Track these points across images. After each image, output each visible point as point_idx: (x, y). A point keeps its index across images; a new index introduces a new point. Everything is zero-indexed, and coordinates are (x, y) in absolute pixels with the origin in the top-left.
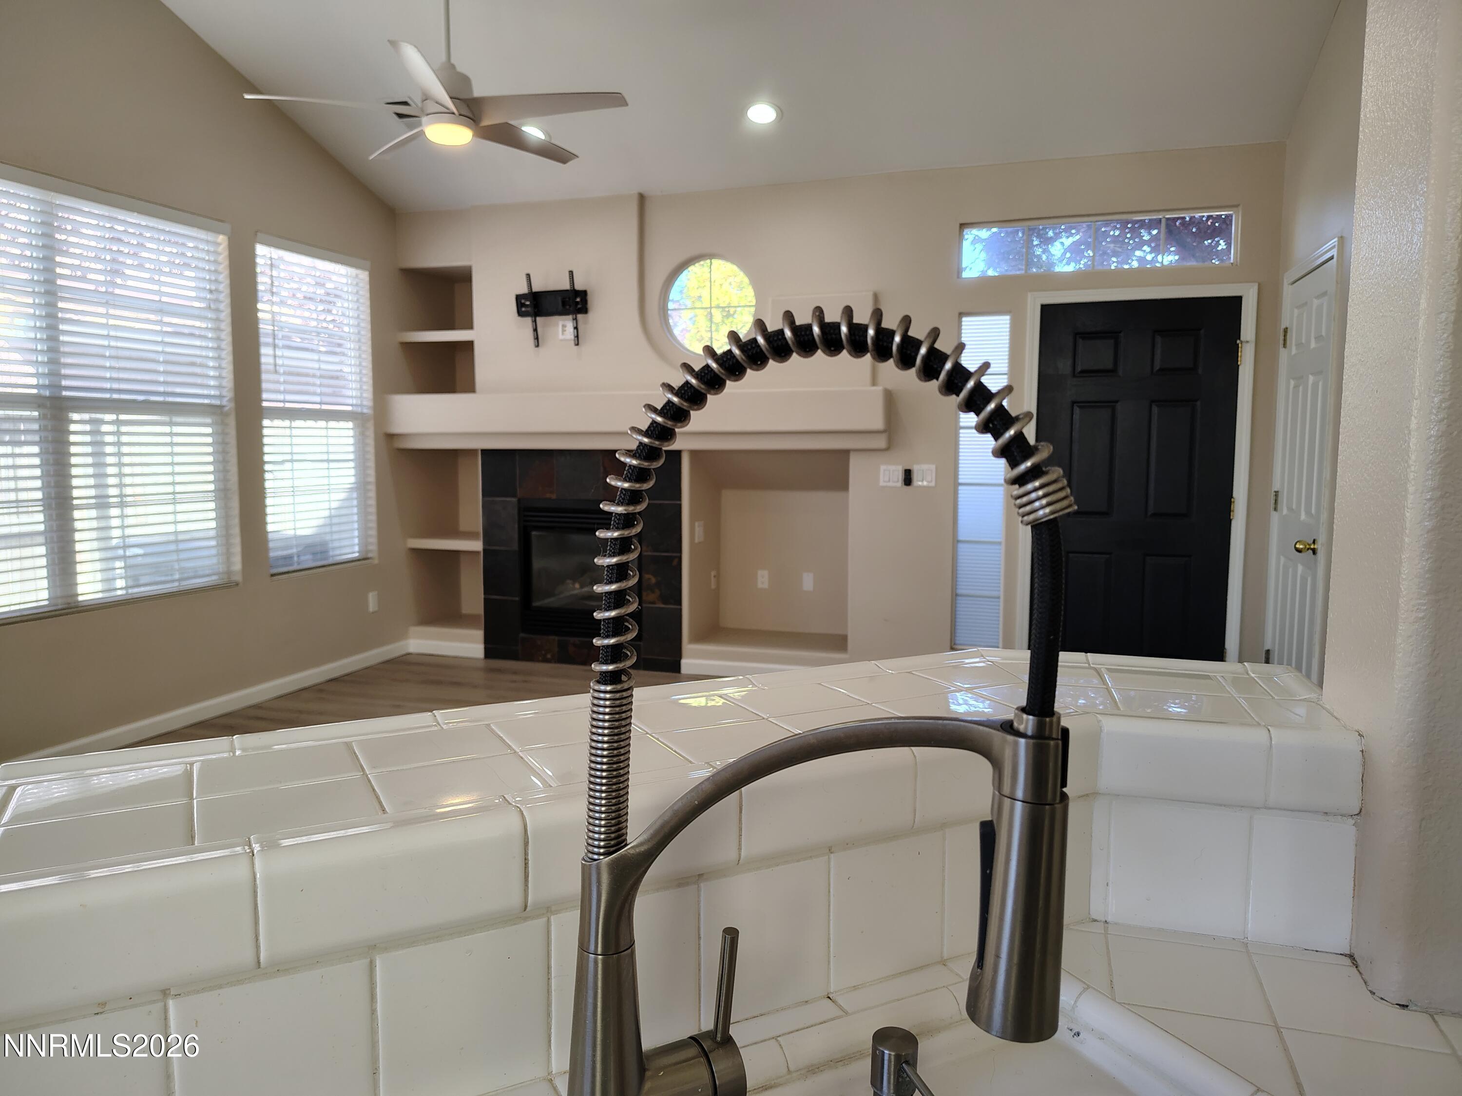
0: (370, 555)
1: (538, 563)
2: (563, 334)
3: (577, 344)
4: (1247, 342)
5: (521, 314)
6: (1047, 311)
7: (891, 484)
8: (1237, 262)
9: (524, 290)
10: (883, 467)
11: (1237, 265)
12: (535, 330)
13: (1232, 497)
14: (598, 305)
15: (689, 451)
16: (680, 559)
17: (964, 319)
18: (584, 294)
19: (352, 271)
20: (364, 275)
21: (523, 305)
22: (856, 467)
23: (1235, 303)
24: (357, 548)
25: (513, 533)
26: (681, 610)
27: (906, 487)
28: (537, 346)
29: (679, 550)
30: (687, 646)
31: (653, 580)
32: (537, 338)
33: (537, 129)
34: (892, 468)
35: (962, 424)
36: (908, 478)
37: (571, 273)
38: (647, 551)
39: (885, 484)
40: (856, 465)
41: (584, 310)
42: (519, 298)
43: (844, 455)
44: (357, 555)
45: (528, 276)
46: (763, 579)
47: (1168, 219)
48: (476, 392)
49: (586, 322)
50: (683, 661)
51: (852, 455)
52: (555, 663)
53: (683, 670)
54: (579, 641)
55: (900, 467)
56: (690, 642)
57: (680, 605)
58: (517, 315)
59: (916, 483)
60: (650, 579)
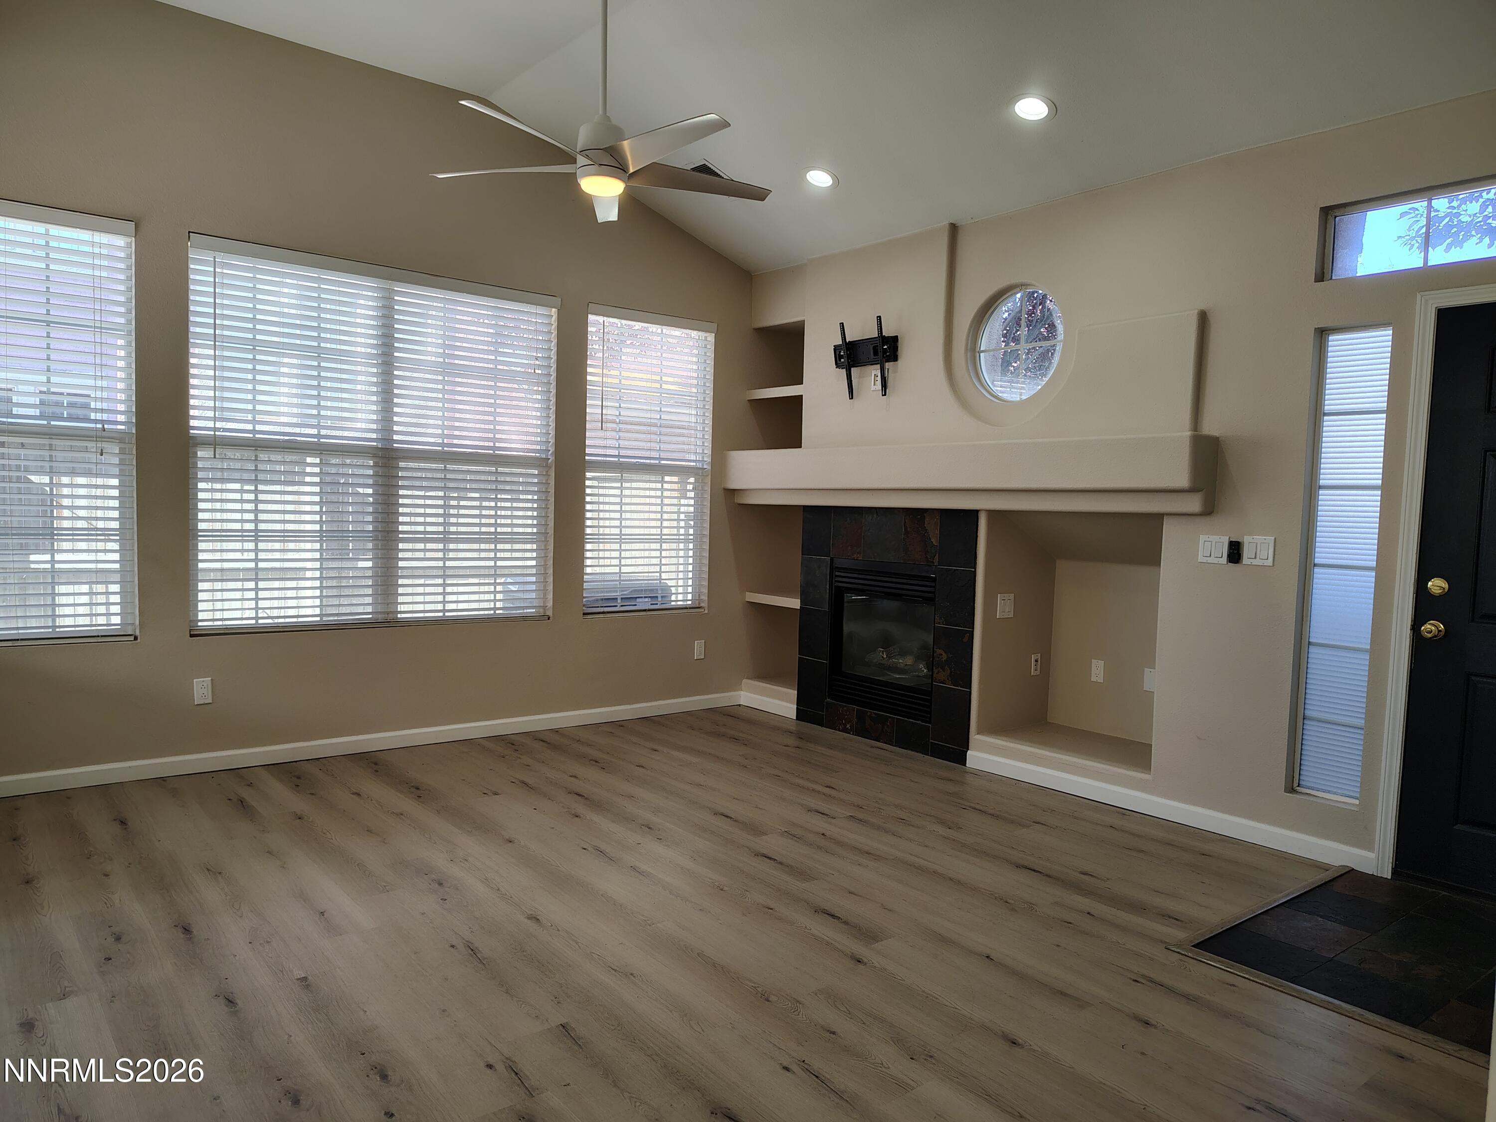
0: (702, 605)
1: (848, 627)
2: (874, 385)
3: (884, 395)
5: (838, 365)
6: (1446, 317)
7: (1212, 560)
9: (840, 341)
10: (1202, 538)
12: (850, 382)
14: (906, 351)
15: (987, 510)
16: (972, 634)
17: (1331, 336)
18: (893, 340)
19: (702, 334)
20: (711, 337)
21: (841, 357)
22: (1171, 536)
24: (690, 597)
25: (824, 593)
26: (970, 693)
27: (1231, 564)
28: (851, 397)
29: (972, 624)
30: (975, 737)
31: (945, 657)
32: (851, 390)
34: (1214, 538)
35: (1322, 482)
36: (1235, 553)
37: (880, 320)
38: (939, 623)
39: (1205, 560)
40: (1171, 533)
41: (893, 356)
42: (836, 349)
43: (1158, 518)
44: (690, 603)
45: (842, 325)
46: (1098, 671)
48: (801, 447)
49: (895, 372)
50: (969, 752)
51: (1166, 520)
52: (853, 734)
53: (969, 763)
54: (875, 714)
55: (1228, 537)
56: (979, 732)
57: (970, 688)
58: (835, 366)
59: (1245, 560)
60: (942, 655)
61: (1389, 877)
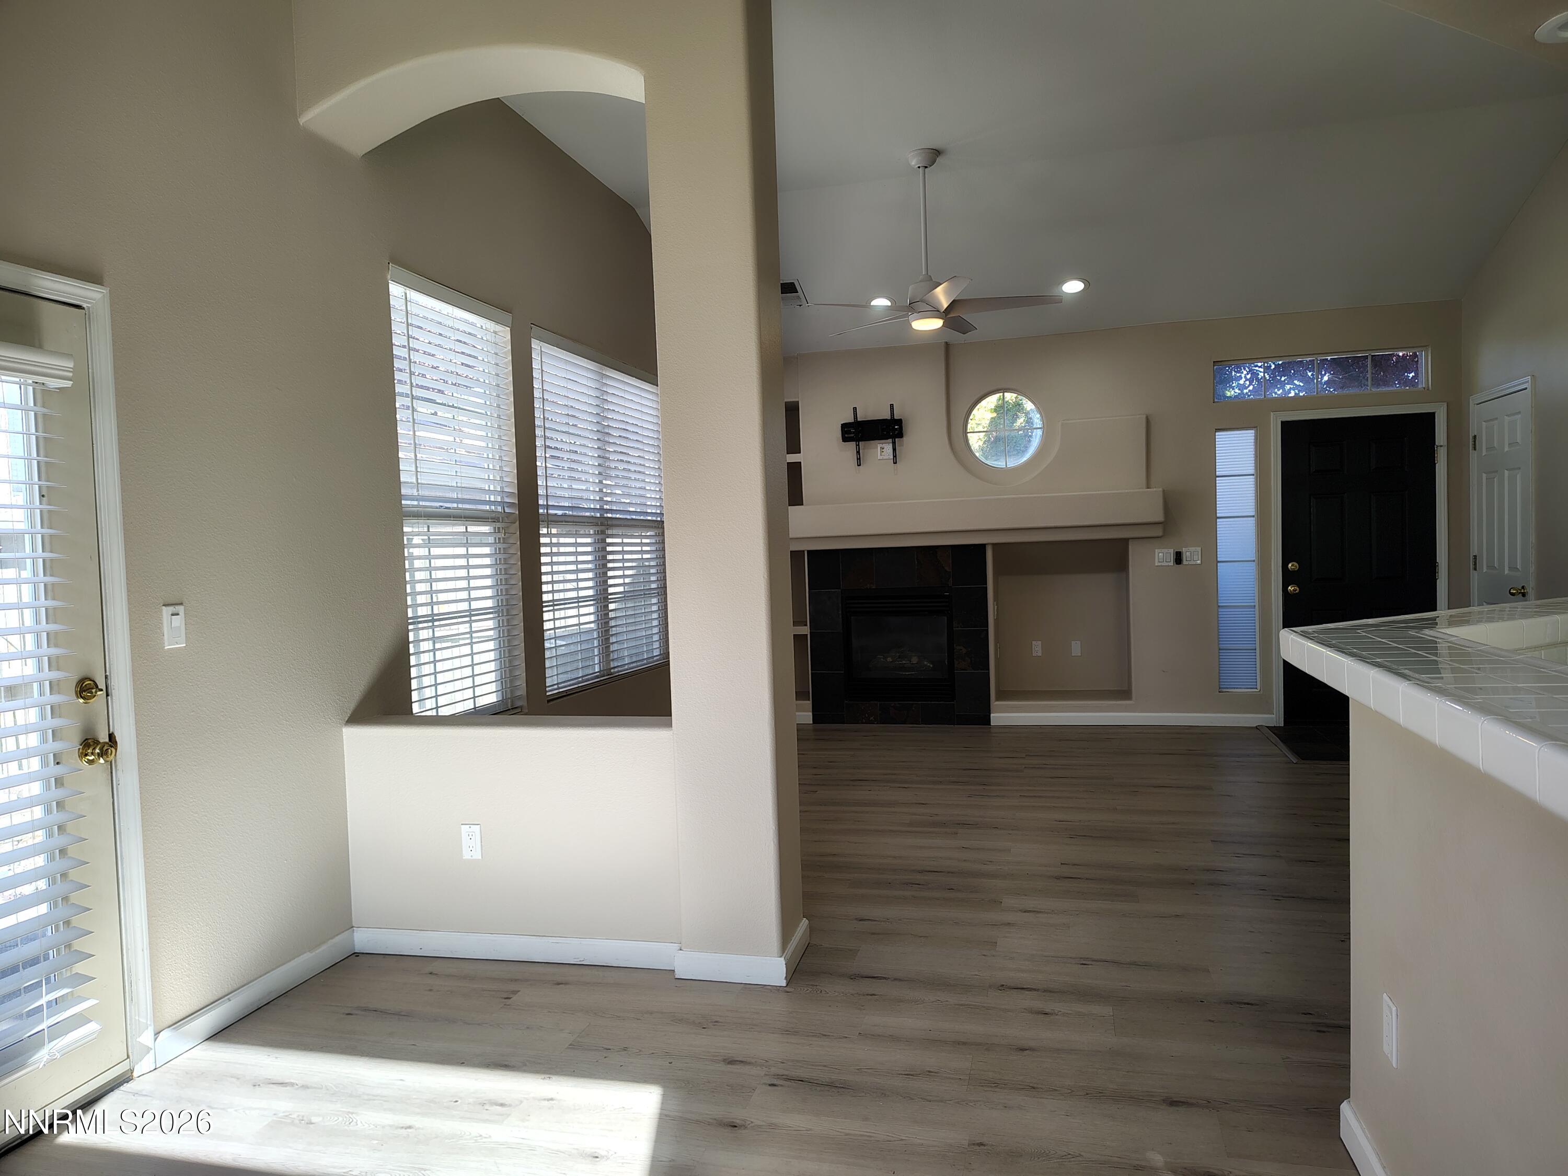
1: (858, 643)
2: (882, 454)
3: (895, 463)
4: (1441, 446)
5: (845, 439)
6: (1287, 427)
7: (1165, 564)
8: (1428, 387)
9: (851, 419)
10: (1158, 551)
11: (1428, 390)
12: (858, 452)
13: (1436, 562)
14: (912, 431)
15: (992, 544)
16: (987, 631)
17: (1217, 434)
18: (899, 422)
21: (848, 432)
22: (1135, 554)
23: (1431, 417)
25: (837, 618)
26: (988, 673)
27: (1178, 566)
28: (859, 465)
29: (986, 624)
30: (994, 704)
31: (964, 651)
32: (859, 459)
33: (886, 300)
34: (1166, 551)
35: (1218, 515)
36: (1178, 558)
37: (892, 406)
38: (958, 627)
39: (1160, 564)
40: (1135, 549)
41: (900, 435)
42: (844, 426)
43: (1126, 541)
45: (854, 407)
46: (1037, 648)
47: (1373, 356)
48: (803, 505)
49: (902, 445)
50: (992, 715)
51: (1130, 542)
52: (877, 724)
53: (993, 722)
54: (899, 704)
55: (1173, 550)
56: (997, 699)
57: (988, 669)
58: (842, 440)
59: (1185, 562)
60: (961, 650)
61: (1283, 725)
